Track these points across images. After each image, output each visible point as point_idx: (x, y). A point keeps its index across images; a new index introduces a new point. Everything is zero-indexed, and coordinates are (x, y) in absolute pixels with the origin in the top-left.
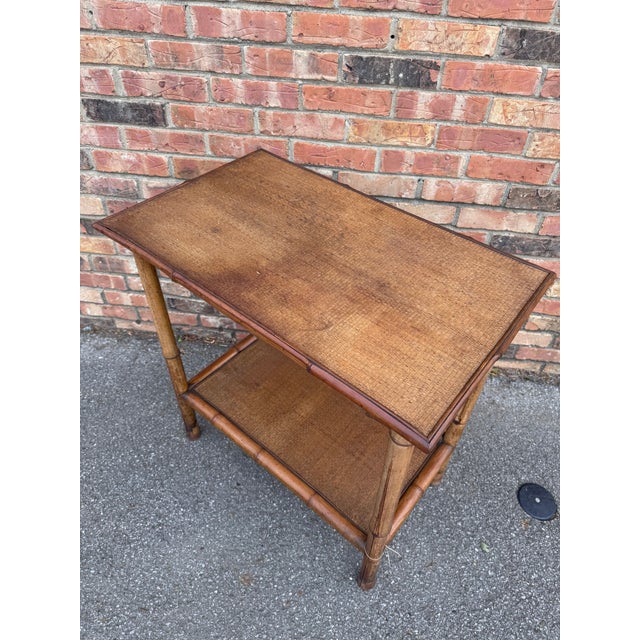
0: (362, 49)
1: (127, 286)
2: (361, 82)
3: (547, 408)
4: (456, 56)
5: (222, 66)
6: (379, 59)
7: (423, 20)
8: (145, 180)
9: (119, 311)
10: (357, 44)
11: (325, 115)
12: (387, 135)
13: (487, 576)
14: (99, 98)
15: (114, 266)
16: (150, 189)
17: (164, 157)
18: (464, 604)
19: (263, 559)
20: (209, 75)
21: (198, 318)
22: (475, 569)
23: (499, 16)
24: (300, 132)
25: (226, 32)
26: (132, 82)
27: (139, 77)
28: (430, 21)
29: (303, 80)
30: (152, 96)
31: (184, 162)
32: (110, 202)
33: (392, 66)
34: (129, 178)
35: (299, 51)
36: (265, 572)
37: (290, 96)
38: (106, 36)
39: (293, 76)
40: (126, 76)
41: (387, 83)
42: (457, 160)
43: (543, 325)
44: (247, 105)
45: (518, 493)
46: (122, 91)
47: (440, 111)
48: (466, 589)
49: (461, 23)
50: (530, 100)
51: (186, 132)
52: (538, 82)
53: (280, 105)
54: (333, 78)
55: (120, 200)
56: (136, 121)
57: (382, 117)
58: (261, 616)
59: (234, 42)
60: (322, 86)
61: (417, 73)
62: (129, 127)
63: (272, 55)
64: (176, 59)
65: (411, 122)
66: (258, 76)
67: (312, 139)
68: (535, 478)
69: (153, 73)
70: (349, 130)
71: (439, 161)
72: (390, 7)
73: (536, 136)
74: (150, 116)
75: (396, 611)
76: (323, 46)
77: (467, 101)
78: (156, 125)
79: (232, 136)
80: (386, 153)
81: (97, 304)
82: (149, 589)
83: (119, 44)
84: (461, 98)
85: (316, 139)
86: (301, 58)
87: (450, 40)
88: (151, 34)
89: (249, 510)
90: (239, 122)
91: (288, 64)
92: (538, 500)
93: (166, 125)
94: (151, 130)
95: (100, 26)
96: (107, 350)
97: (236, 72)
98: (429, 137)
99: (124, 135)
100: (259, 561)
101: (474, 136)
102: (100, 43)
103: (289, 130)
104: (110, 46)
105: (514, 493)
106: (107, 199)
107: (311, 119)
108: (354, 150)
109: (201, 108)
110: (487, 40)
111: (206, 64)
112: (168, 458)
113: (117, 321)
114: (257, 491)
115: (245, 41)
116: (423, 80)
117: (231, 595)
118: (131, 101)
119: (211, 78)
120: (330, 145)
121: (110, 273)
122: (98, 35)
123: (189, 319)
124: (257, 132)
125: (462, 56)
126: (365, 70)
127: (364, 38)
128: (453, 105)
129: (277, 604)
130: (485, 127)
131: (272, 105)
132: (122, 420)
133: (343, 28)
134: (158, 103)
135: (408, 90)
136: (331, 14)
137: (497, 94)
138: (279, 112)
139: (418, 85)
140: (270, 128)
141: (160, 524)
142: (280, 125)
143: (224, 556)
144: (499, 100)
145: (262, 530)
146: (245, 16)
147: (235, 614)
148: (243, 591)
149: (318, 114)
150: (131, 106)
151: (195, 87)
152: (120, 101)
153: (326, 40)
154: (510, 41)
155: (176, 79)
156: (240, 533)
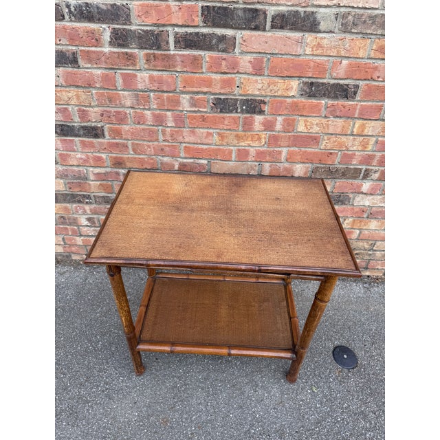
0: (220, 94)
1: (80, 233)
2: (221, 112)
3: (349, 296)
4: (275, 96)
5: (138, 104)
6: (231, 99)
7: (255, 78)
8: (91, 169)
9: (74, 249)
10: (218, 91)
11: (201, 130)
12: (238, 140)
13: (316, 407)
14: (61, 123)
15: (71, 221)
16: (95, 174)
17: (104, 156)
18: (302, 426)
19: (174, 407)
20: (130, 109)
22: (309, 403)
23: (298, 75)
24: (187, 140)
25: (140, 86)
26: (83, 114)
27: (88, 111)
28: (259, 78)
29: (187, 111)
30: (96, 122)
31: (116, 158)
32: (68, 183)
33: (238, 102)
34: (81, 168)
35: (184, 96)
36: (177, 415)
37: (179, 121)
38: (68, 89)
39: (181, 109)
40: (79, 110)
41: (237, 112)
42: (280, 152)
44: (154, 125)
45: (333, 352)
46: (77, 119)
47: (269, 126)
48: (303, 417)
49: (276, 79)
50: (320, 119)
51: (117, 141)
52: (323, 109)
53: (174, 125)
54: (205, 110)
55: (75, 181)
56: (85, 135)
57: (235, 130)
59: (145, 91)
60: (198, 114)
61: (253, 106)
62: (81, 139)
63: (168, 98)
64: (110, 101)
65: (252, 133)
66: (160, 110)
67: (194, 143)
68: (343, 343)
69: (96, 109)
70: (216, 138)
71: (270, 153)
72: (235, 72)
73: (326, 138)
74: (95, 132)
75: (260, 434)
76: (198, 93)
77: (284, 120)
78: (98, 138)
79: (145, 143)
80: (239, 150)
81: (59, 245)
82: (102, 432)
83: (75, 93)
84: (280, 119)
85: (197, 144)
86: (185, 100)
87: (271, 88)
88: (95, 88)
89: (165, 375)
90: (150, 135)
91: (178, 102)
92: (345, 356)
93: (104, 137)
94: (95, 140)
95: (64, 84)
96: (67, 275)
97: (147, 107)
98: (263, 140)
99: (78, 144)
100: (172, 408)
101: (289, 139)
102: (64, 93)
103: (180, 139)
104: (70, 95)
105: (331, 353)
106: (67, 181)
107: (193, 132)
108: (219, 149)
109: (126, 127)
110: (292, 88)
111: (128, 103)
112: (110, 344)
113: (73, 255)
114: (169, 362)
115: (151, 91)
116: (257, 109)
117: (156, 432)
118: (82, 124)
119: (132, 111)
120: (205, 147)
121: (68, 225)
122: (62, 89)
124: (161, 140)
125: (279, 96)
126: (223, 105)
127: (221, 88)
128: (276, 122)
129: (185, 436)
130: (295, 134)
131: (169, 125)
132: (79, 321)
133: (209, 83)
134: (99, 125)
135: (249, 115)
136: (201, 75)
137: (301, 116)
138: (173, 129)
139: (254, 113)
140: (169, 138)
141: (107, 389)
142: (175, 136)
143: (150, 407)
144: (302, 119)
145: (173, 387)
146: (152, 78)
148: (163, 429)
149: (197, 130)
150: (83, 127)
151: (122, 116)
152: (76, 124)
153: (199, 89)
154: (305, 88)
155: (110, 112)
156: (159, 391)
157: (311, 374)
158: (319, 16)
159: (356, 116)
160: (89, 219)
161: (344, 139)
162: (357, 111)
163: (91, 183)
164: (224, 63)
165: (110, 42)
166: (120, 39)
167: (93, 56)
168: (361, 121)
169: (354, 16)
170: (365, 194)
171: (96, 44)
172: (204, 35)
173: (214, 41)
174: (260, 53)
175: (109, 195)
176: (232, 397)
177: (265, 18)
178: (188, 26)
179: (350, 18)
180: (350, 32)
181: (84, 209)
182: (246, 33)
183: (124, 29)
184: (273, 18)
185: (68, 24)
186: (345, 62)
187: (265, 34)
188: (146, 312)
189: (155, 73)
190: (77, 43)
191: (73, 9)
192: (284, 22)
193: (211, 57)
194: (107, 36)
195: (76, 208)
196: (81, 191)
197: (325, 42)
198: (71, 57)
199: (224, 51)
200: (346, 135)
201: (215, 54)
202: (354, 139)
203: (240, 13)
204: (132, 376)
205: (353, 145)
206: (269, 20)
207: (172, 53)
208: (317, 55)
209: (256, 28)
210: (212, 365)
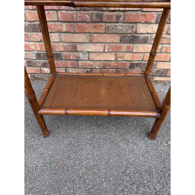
18: (165, 167)
19: (70, 156)
21: (40, 70)
36: (71, 162)
48: (164, 161)
58: (70, 182)
75: (134, 173)
89: (63, 137)
100: (69, 157)
112: (28, 120)
114: (67, 129)
117: (55, 174)
123: (37, 70)
129: (77, 175)
143: (52, 157)
145: (69, 144)
147: (57, 182)
148: (61, 171)
156: (59, 147)
157: (165, 134)
176: (111, 149)
188: (48, 92)
204: (40, 138)
210: (96, 129)
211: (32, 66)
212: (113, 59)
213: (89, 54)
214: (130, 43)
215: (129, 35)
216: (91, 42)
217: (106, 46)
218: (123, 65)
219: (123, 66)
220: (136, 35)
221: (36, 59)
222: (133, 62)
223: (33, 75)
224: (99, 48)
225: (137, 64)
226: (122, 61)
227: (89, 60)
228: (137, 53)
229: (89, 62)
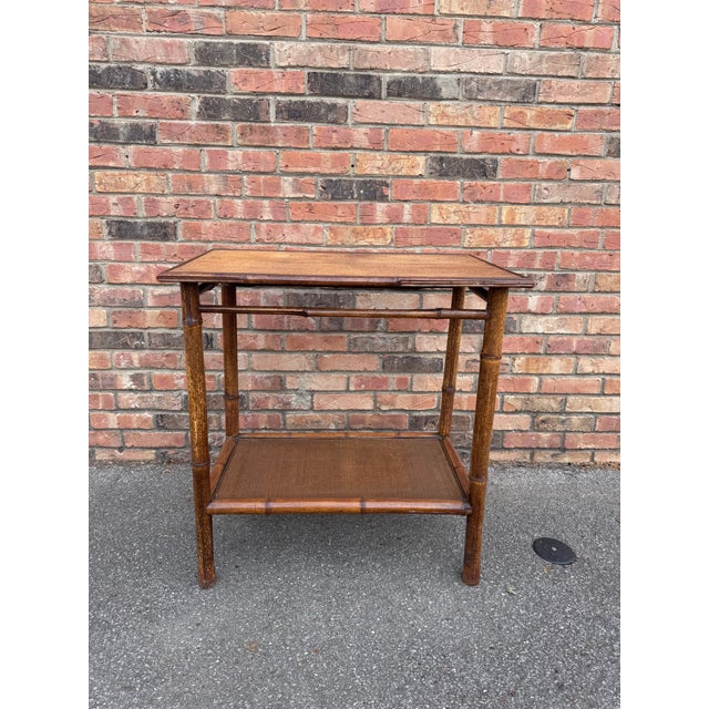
0: (331, 175)
1: (117, 405)
2: (333, 199)
3: (544, 484)
4: (399, 176)
5: (227, 190)
6: (345, 180)
7: (372, 154)
8: (151, 288)
10: (328, 172)
11: (308, 225)
12: (356, 237)
13: (519, 614)
14: (120, 219)
15: (106, 382)
16: (155, 297)
18: (500, 640)
19: (270, 626)
20: (215, 198)
21: (186, 437)
23: (423, 149)
24: (288, 239)
25: (230, 167)
26: (152, 205)
27: (158, 202)
28: (377, 154)
29: (289, 198)
30: (167, 216)
32: (114, 313)
33: (354, 185)
34: (136, 288)
35: (285, 178)
36: (275, 637)
37: (280, 205)
38: (136, 172)
39: (281, 195)
40: (148, 201)
41: (352, 198)
43: (518, 405)
44: (245, 220)
45: (534, 545)
46: (142, 213)
47: (394, 219)
48: (500, 628)
49: (399, 155)
50: (457, 204)
51: (193, 244)
52: (459, 191)
53: (271, 218)
54: (312, 196)
55: (124, 310)
56: (152, 237)
57: (351, 224)
58: (273, 677)
59: (237, 173)
60: (304, 202)
61: (373, 190)
62: (144, 242)
63: (265, 181)
64: (190, 187)
65: (373, 227)
66: (254, 197)
67: (298, 244)
68: (547, 535)
69: (170, 199)
70: (327, 236)
72: (349, 146)
73: (468, 231)
74: (162, 231)
75: (428, 654)
76: (303, 174)
77: (412, 207)
78: (168, 240)
79: (232, 245)
82: (134, 668)
83: (145, 178)
84: (407, 206)
85: (304, 245)
86: (287, 187)
87: (393, 166)
88: (173, 170)
89: (251, 586)
90: (238, 233)
91: (278, 187)
92: (554, 549)
93: (177, 239)
94: (162, 244)
95: (133, 165)
97: (237, 194)
98: (389, 237)
99: (138, 249)
100: (268, 628)
101: (422, 234)
102: (131, 177)
103: (279, 238)
104: (138, 180)
105: (529, 547)
106: (112, 310)
109: (207, 223)
110: (419, 164)
111: (214, 189)
112: (156, 552)
113: (97, 451)
114: (259, 570)
115: (245, 172)
116: (378, 194)
117: (237, 662)
118: (149, 220)
119: (217, 199)
121: (101, 390)
122: (130, 172)
123: (177, 440)
124: (253, 241)
125: (404, 176)
126: (335, 189)
127: (333, 167)
128: (402, 212)
129: (292, 664)
130: (429, 227)
131: (266, 218)
132: (101, 527)
133: (317, 161)
134: (171, 221)
135: (368, 202)
136: (307, 151)
137: (433, 201)
138: (270, 224)
139: (375, 199)
140: (264, 237)
141: (147, 608)
142: (272, 234)
143: (224, 628)
144: (435, 206)
145: (266, 602)
146: (246, 156)
147: (241, 680)
148: (249, 657)
149: (301, 224)
150: (148, 224)
151: (203, 207)
152: (139, 221)
153: (305, 170)
154: (434, 165)
155: (188, 202)
156: (242, 607)
157: (502, 573)
158: (439, 82)
159: (501, 199)
160: (135, 378)
161: (491, 231)
162: (502, 192)
163: (148, 311)
164: (334, 136)
165: (199, 113)
166: (211, 110)
167: (175, 130)
168: (509, 206)
169: (477, 82)
170: (535, 314)
171: (180, 116)
172: (311, 104)
173: (323, 111)
174: (377, 124)
175: (173, 332)
176: (372, 609)
177: (380, 84)
178: (292, 95)
179: (473, 83)
180: (476, 99)
181: (130, 358)
182: (359, 102)
183: (217, 99)
184: (389, 85)
185: (150, 93)
186: (476, 133)
187: (381, 102)
188: (223, 471)
189: (250, 150)
190: (158, 115)
191: (158, 76)
192: (401, 89)
193: (319, 130)
194: (195, 107)
195: (118, 356)
196: (130, 327)
197: (450, 110)
198: (148, 130)
199: (334, 122)
200: (493, 226)
201: (324, 126)
202: (505, 232)
203: (352, 80)
204: (193, 589)
205: (505, 240)
206: (384, 86)
207: (273, 125)
208: (443, 126)
209: (370, 96)
210: (333, 569)
211: (167, 429)
212: (369, 406)
213: (312, 396)
214: (404, 371)
215: (401, 356)
216: (318, 369)
217: (352, 379)
218: (394, 420)
219: (394, 423)
220: (415, 356)
221: (181, 410)
222: (417, 414)
223: (163, 451)
224: (335, 382)
225: (427, 418)
226: (390, 410)
227: (312, 409)
228: (422, 392)
229: (312, 414)
